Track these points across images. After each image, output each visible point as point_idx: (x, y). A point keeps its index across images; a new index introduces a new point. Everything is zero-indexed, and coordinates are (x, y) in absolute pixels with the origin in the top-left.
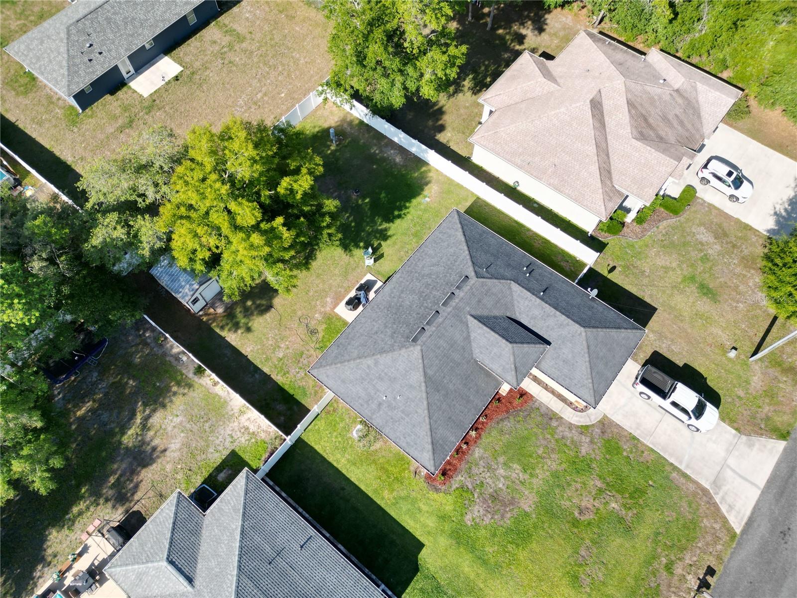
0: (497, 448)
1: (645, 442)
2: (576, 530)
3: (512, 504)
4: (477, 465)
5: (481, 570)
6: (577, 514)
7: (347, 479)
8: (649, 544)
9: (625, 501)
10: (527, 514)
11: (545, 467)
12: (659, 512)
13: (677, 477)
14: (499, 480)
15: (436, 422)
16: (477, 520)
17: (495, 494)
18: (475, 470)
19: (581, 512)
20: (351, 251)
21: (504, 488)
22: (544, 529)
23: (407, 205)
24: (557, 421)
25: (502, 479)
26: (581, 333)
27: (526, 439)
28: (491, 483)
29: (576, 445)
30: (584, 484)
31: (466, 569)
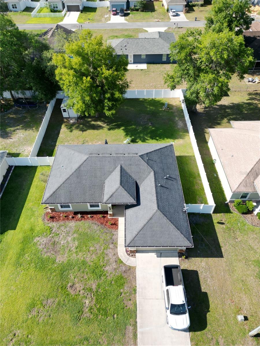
0: (80, 230)
1: (137, 298)
2: (60, 290)
3: (56, 252)
4: (66, 227)
5: (14, 259)
6: (69, 285)
7: (29, 189)
8: (77, 338)
9: (94, 307)
10: (54, 262)
11: (85, 256)
12: (101, 332)
13: (131, 331)
14: (65, 240)
15: (64, 187)
16: (39, 243)
17: (56, 242)
18: (62, 228)
19: (71, 287)
20: (127, 136)
21: (62, 245)
22: (51, 274)
23: (166, 139)
24: (114, 246)
25: (66, 241)
26: (154, 210)
27: (93, 239)
28: (61, 238)
29: (108, 263)
30: (89, 279)
31: (11, 253)
